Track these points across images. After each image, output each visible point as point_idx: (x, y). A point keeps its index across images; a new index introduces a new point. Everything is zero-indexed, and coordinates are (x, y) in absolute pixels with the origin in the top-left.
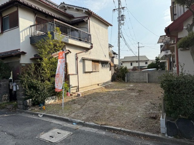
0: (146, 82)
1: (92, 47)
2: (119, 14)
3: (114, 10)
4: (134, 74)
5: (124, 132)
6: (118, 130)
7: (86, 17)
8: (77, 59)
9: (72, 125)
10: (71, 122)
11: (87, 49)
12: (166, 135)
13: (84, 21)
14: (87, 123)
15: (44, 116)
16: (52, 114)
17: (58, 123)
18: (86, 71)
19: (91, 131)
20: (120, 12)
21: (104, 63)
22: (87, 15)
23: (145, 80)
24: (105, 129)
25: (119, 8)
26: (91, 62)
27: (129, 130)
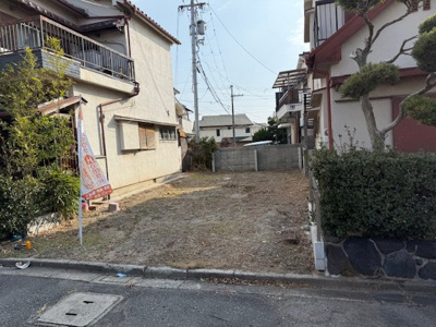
0: (253, 170)
1: (137, 91)
2: (193, 19)
3: (182, 7)
4: (229, 153)
5: (242, 277)
6: (228, 276)
7: (120, 18)
8: (101, 119)
9: (116, 280)
10: (113, 272)
11: (126, 96)
12: (327, 274)
13: (114, 28)
14: (154, 269)
15: (32, 265)
16: (54, 258)
17: (78, 278)
18: (126, 148)
19: (168, 286)
20: (194, 13)
21: (166, 130)
22: (122, 14)
23: (251, 166)
24: (197, 277)
25: (192, 5)
26: (137, 126)
27: (252, 274)
